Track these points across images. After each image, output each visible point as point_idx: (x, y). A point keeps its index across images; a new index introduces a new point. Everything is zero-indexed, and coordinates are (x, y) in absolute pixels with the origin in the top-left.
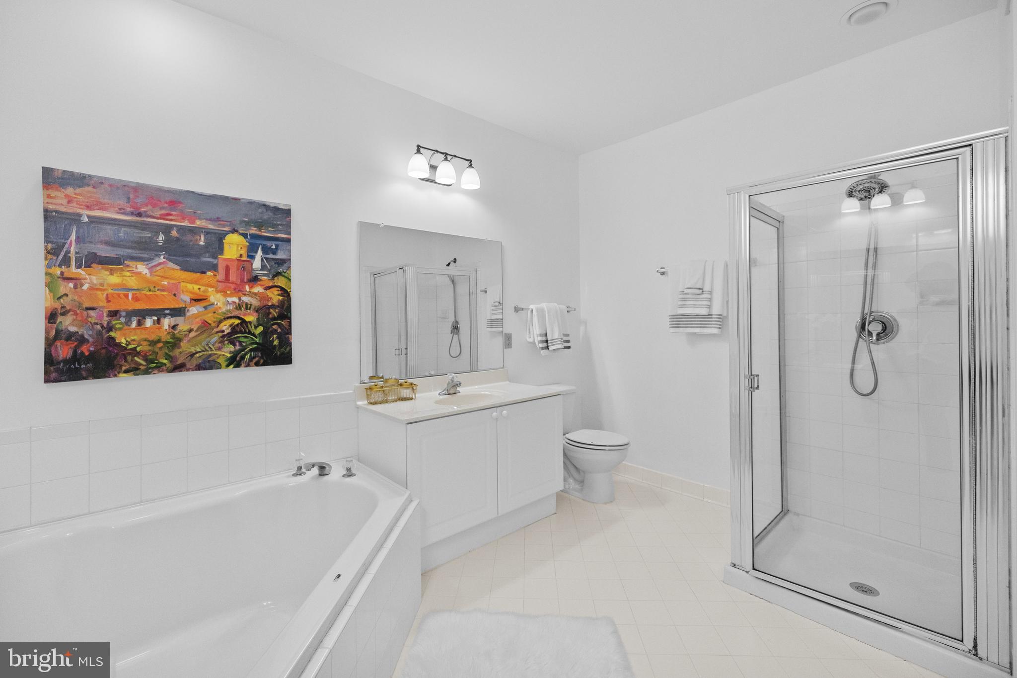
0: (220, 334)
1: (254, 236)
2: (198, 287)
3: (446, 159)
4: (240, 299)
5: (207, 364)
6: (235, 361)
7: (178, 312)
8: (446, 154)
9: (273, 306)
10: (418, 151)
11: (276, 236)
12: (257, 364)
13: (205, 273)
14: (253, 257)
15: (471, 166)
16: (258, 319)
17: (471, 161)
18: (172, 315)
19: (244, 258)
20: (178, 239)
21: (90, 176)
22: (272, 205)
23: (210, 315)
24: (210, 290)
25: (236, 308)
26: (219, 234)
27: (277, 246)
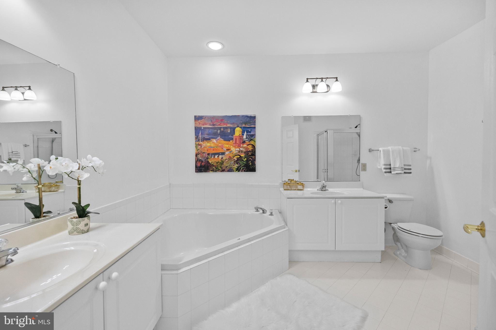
0: (234, 161)
1: (244, 127)
2: (228, 146)
3: (322, 81)
4: (239, 149)
5: (230, 170)
6: (238, 170)
7: (223, 154)
8: (322, 78)
9: (250, 151)
10: (307, 81)
11: (251, 126)
12: (245, 171)
13: (230, 141)
14: (243, 135)
15: (337, 80)
16: (245, 156)
17: (337, 78)
18: (222, 155)
19: (241, 135)
20: (223, 131)
21: (203, 116)
22: (249, 116)
23: (231, 154)
24: (231, 146)
25: (238, 152)
26: (234, 128)
27: (251, 130)
